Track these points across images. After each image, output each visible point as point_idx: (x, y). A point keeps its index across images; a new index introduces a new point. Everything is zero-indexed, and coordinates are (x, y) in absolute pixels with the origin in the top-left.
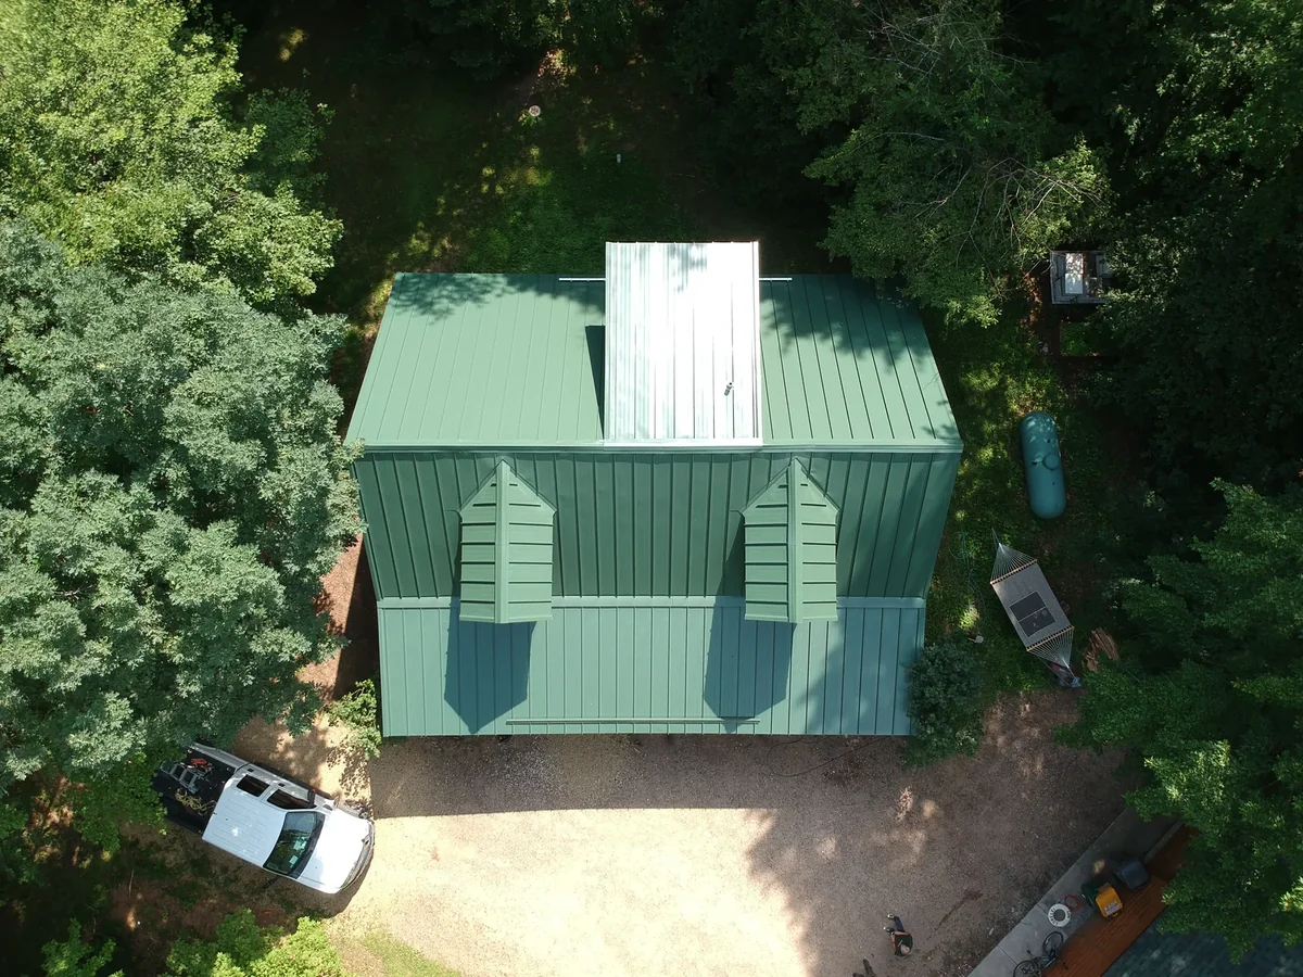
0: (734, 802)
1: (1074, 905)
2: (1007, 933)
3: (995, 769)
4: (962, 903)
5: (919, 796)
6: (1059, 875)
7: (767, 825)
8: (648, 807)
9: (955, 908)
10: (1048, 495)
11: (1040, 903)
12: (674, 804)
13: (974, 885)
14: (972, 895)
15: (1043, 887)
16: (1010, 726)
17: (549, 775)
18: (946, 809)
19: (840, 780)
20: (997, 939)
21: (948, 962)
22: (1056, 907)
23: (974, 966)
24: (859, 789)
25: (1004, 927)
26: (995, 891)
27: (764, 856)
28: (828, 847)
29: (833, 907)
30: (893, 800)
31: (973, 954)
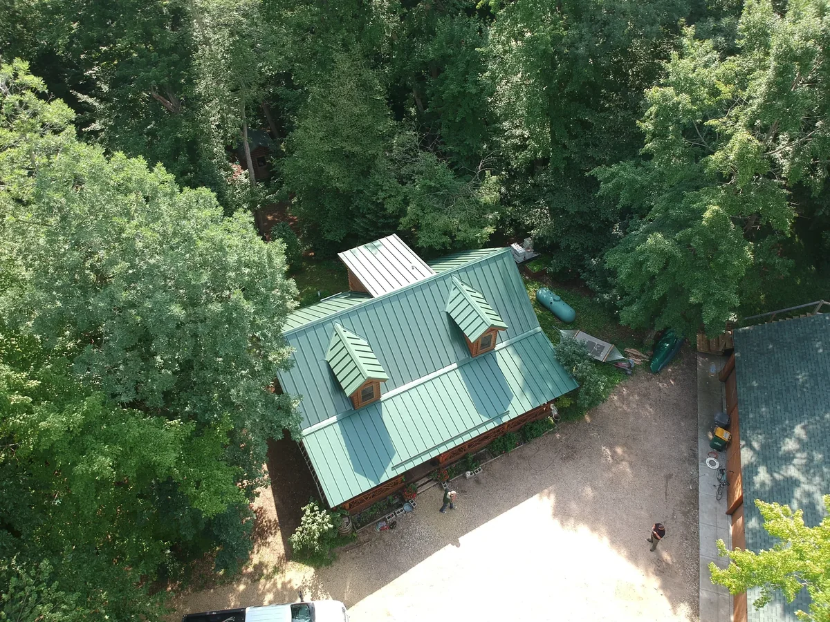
0: (529, 494)
1: (715, 456)
2: (698, 485)
3: (631, 419)
4: (667, 483)
5: (611, 447)
6: (697, 447)
7: (553, 497)
8: (488, 520)
9: (666, 486)
10: (565, 310)
11: (700, 464)
12: (500, 512)
13: (664, 472)
14: (669, 477)
15: (695, 456)
16: (623, 399)
17: (428, 532)
18: (624, 445)
19: (568, 458)
20: (697, 490)
21: (685, 514)
22: (708, 460)
23: (698, 509)
24: (581, 457)
25: (695, 483)
26: (677, 469)
27: (562, 512)
28: (589, 492)
29: (611, 518)
30: (601, 455)
31: (693, 504)
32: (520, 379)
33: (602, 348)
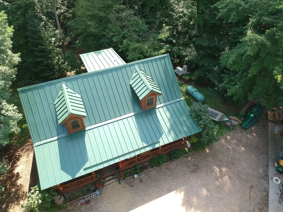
0: (169, 190)
1: (278, 176)
2: (269, 193)
3: (231, 152)
4: (251, 190)
5: (219, 167)
6: (268, 171)
7: (183, 193)
8: (143, 204)
9: (250, 193)
11: (270, 180)
12: (151, 200)
13: (249, 184)
14: (252, 187)
15: (267, 175)
16: (227, 141)
17: (107, 208)
18: (227, 167)
19: (194, 171)
20: (267, 196)
21: (260, 210)
22: (275, 178)
23: (268, 207)
24: (201, 171)
25: (267, 192)
26: (256, 183)
27: (187, 203)
28: (204, 192)
29: (216, 209)
30: (213, 171)
31: (265, 204)
32: (168, 125)
33: (217, 115)
